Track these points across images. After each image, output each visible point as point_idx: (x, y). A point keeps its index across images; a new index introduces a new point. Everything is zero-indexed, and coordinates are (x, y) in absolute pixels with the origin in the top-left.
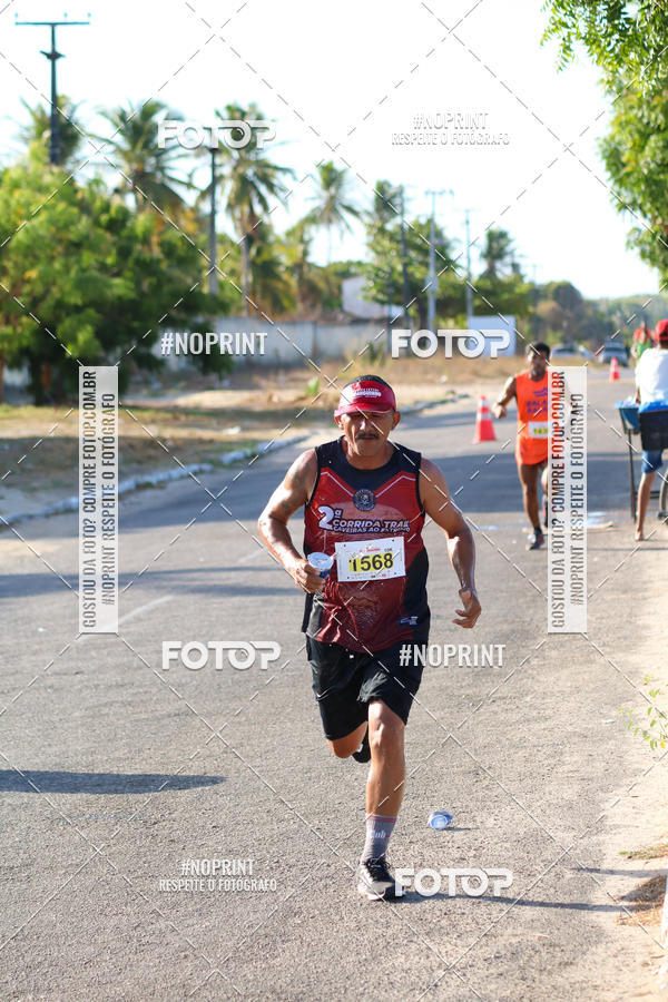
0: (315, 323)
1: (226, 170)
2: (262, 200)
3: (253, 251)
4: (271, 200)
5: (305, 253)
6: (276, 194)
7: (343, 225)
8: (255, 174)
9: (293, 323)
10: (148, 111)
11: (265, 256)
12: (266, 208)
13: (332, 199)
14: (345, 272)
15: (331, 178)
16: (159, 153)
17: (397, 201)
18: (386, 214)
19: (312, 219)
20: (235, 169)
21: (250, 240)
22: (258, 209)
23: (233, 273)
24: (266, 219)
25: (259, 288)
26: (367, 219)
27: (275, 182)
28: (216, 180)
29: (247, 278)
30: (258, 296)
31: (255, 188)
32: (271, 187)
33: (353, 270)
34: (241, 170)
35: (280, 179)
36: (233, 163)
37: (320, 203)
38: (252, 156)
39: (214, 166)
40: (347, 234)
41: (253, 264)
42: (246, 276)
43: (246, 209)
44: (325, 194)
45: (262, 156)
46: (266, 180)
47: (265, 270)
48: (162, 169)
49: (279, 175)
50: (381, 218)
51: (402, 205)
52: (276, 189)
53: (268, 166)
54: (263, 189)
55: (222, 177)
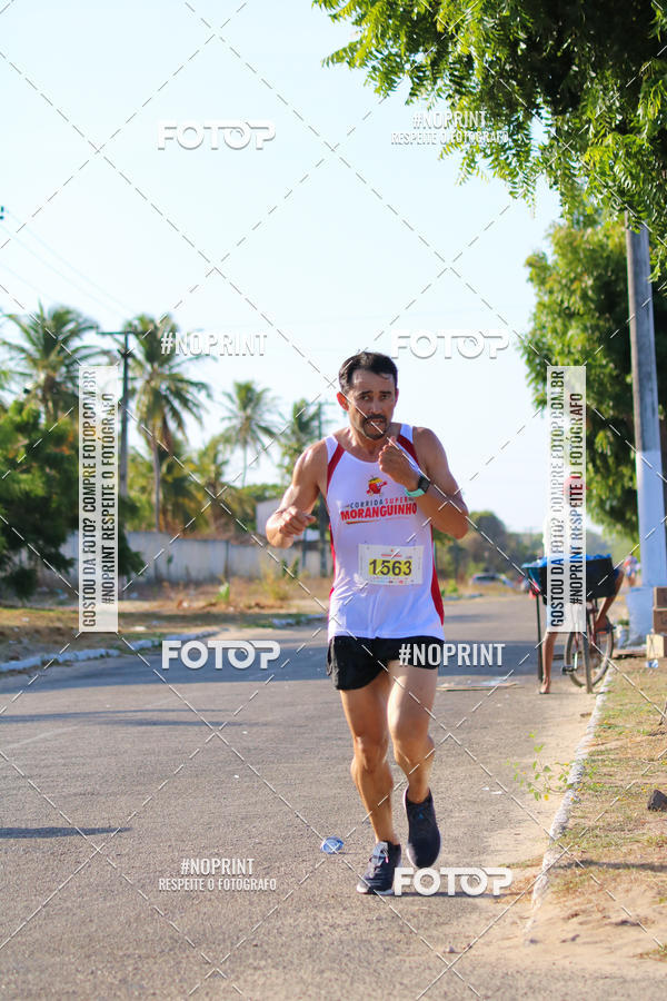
0: (227, 542)
1: (139, 384)
2: (176, 414)
3: (164, 468)
4: (186, 416)
5: (219, 474)
6: (190, 410)
7: (259, 447)
8: (168, 388)
9: (205, 541)
10: (60, 318)
11: (176, 474)
12: (180, 424)
13: (248, 419)
14: (261, 495)
15: (248, 397)
16: (70, 362)
17: (315, 423)
18: (304, 437)
19: (226, 439)
20: (148, 382)
21: (162, 455)
22: (172, 425)
23: (143, 490)
24: (179, 436)
25: (170, 507)
26: (283, 440)
27: (189, 397)
28: (128, 393)
29: (156, 496)
30: (169, 516)
31: (169, 402)
32: (185, 402)
33: (267, 494)
34: (153, 384)
35: (194, 394)
36: (147, 377)
37: (236, 422)
38: (166, 370)
39: (126, 379)
40: (263, 457)
41: (163, 481)
42: (158, 494)
43: (159, 423)
44: (241, 414)
45: (175, 371)
46: (179, 395)
47: (176, 487)
48: (72, 378)
49: (193, 390)
50: (298, 440)
51: (320, 427)
52: (190, 404)
53: (182, 381)
54: (176, 404)
55: (134, 391)
